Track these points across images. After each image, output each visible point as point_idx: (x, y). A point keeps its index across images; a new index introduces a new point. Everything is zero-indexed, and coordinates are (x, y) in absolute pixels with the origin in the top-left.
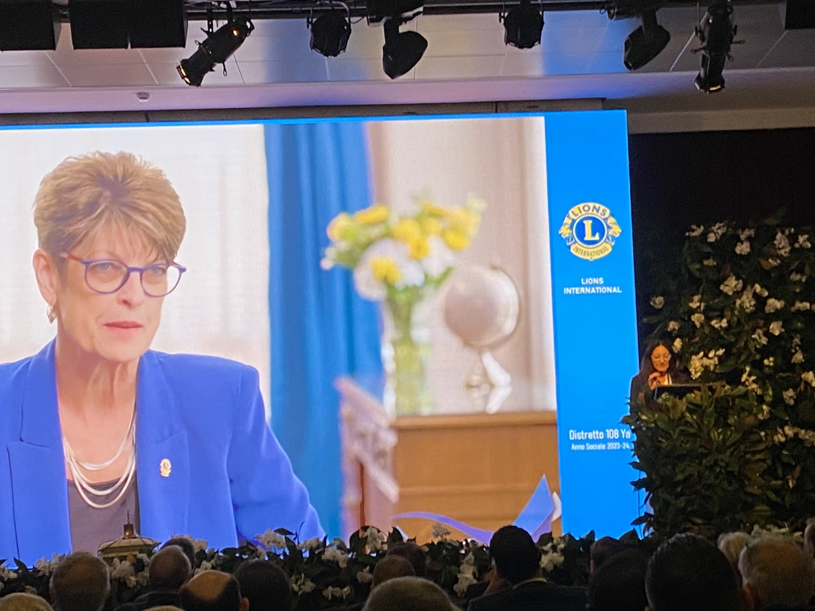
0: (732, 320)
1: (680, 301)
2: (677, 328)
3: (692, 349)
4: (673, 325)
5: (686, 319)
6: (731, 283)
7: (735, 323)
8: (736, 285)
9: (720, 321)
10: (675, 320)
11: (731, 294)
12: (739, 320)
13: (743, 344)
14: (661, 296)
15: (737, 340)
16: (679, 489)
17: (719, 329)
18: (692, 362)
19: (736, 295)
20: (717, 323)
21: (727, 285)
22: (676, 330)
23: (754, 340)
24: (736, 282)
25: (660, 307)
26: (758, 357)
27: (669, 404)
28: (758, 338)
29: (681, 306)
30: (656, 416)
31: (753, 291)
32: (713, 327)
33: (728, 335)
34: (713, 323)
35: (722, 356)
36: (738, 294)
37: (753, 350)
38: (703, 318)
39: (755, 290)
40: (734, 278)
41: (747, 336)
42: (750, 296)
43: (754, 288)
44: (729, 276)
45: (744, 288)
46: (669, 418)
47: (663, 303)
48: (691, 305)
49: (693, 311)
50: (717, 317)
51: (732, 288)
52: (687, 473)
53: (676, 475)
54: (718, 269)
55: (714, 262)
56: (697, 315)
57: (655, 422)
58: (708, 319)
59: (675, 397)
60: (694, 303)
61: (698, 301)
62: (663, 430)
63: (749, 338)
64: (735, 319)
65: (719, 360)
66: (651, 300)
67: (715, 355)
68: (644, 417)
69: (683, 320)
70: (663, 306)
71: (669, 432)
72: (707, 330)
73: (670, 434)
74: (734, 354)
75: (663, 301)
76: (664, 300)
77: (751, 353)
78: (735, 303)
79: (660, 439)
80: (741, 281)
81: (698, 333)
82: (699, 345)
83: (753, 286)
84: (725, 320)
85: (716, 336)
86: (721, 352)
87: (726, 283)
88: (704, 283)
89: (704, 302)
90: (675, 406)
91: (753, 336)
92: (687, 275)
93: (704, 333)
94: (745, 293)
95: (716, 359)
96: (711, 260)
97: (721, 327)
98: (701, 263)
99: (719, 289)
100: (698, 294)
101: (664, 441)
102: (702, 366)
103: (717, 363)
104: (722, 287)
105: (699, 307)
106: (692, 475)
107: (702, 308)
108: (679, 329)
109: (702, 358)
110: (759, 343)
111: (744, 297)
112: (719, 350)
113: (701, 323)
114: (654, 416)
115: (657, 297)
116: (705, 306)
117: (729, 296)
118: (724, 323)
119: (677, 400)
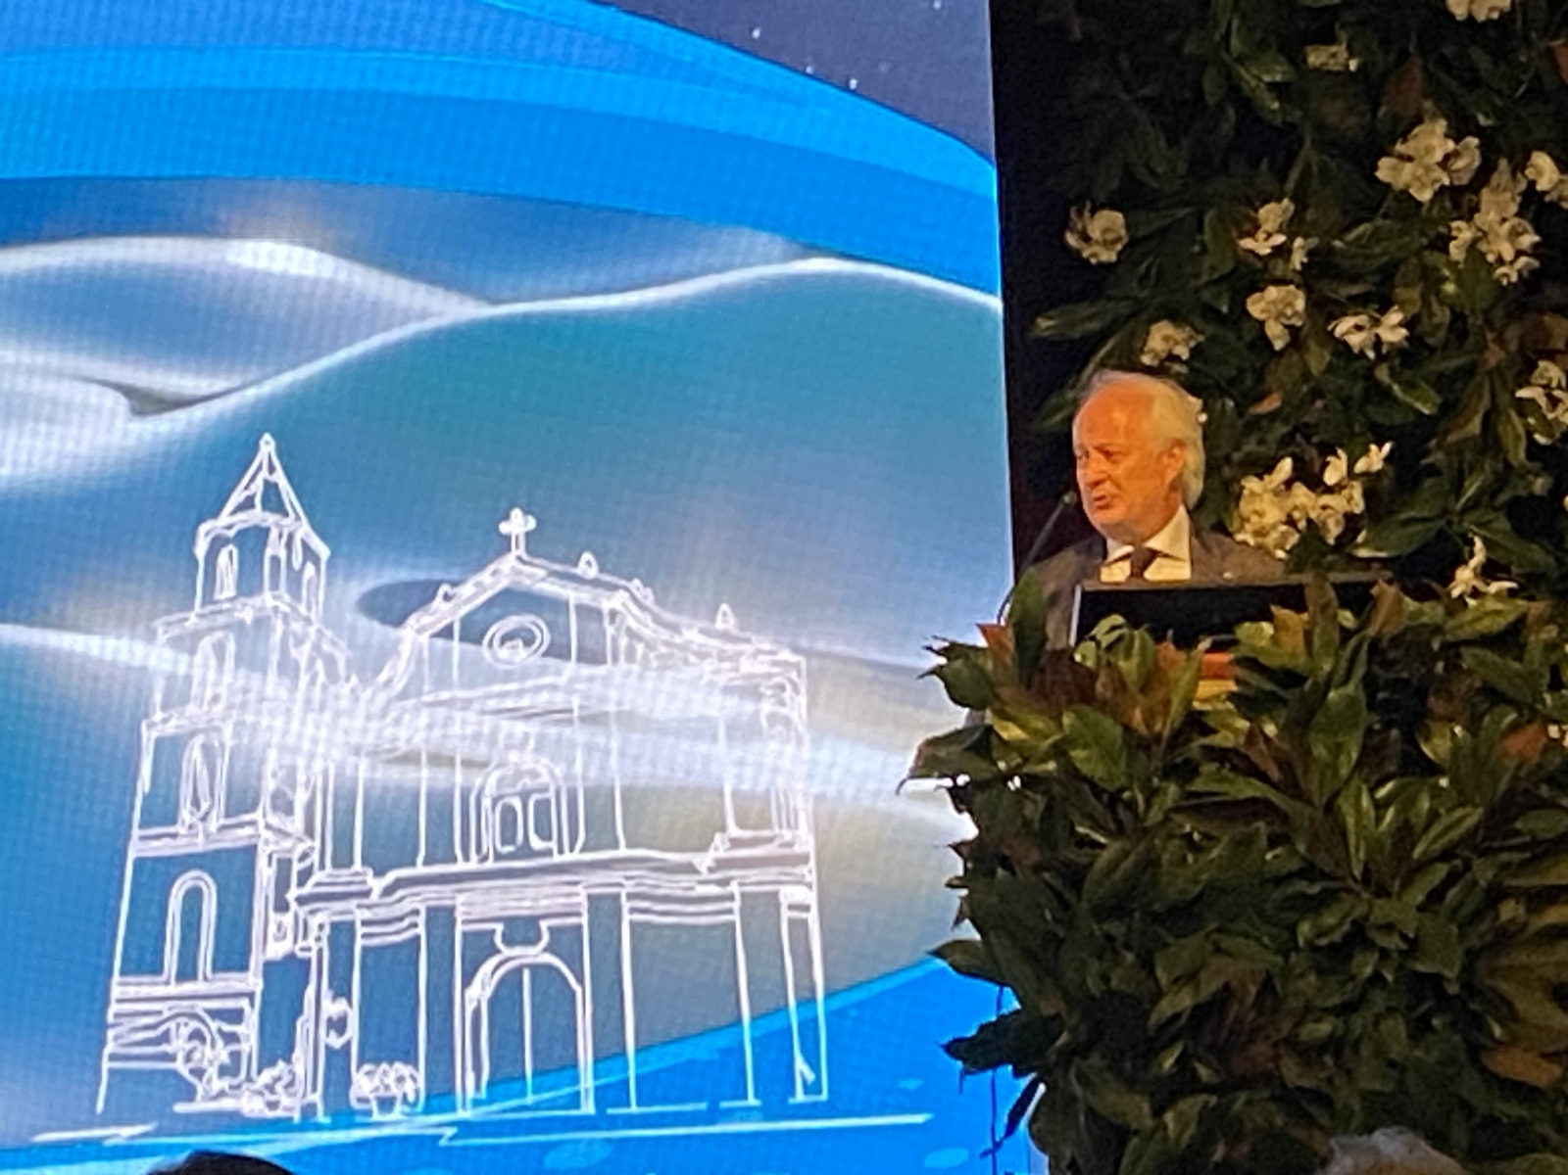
0: (1425, 320)
1: (1200, 229)
2: (1183, 352)
3: (1250, 446)
4: (1166, 339)
5: (1225, 309)
6: (1429, 150)
7: (1442, 334)
8: (1447, 157)
9: (1376, 323)
10: (1174, 316)
11: (1425, 196)
12: (1458, 317)
13: (1475, 427)
14: (1113, 206)
15: (1450, 409)
16: (1169, 1063)
17: (1371, 355)
18: (1245, 507)
19: (1448, 204)
20: (1359, 328)
21: (1410, 159)
22: (1176, 359)
23: (1525, 407)
24: (1451, 145)
25: (1109, 256)
26: (1540, 485)
27: (1128, 666)
28: (1543, 401)
29: (1204, 250)
30: (1067, 720)
31: (1523, 186)
32: (1342, 348)
33: (1409, 386)
34: (1343, 327)
35: (1379, 473)
36: (1460, 199)
37: (1519, 455)
38: (1300, 304)
39: (1532, 184)
40: (1441, 126)
41: (1493, 395)
42: (1514, 208)
43: (1530, 173)
44: (1418, 120)
45: (1482, 176)
46: (1128, 729)
47: (1126, 240)
48: (1247, 243)
49: (1254, 276)
50: (1359, 303)
51: (1428, 169)
52: (1210, 987)
53: (1158, 995)
54: (1368, 86)
55: (1352, 55)
56: (1272, 292)
57: (1059, 751)
58: (1323, 310)
59: (1159, 639)
60: (1261, 235)
61: (1280, 231)
62: (1097, 791)
63: (1504, 399)
64: (1442, 315)
65: (1367, 495)
66: (1065, 225)
67: (1351, 474)
68: (1011, 732)
69: (1210, 312)
70: (1120, 253)
71: (1126, 795)
72: (1318, 360)
73: (1131, 805)
74: (1433, 471)
75: (1123, 232)
76: (1128, 226)
77: (1508, 465)
78: (1442, 243)
79: (1081, 830)
80: (1473, 141)
81: (1279, 374)
82: (1281, 429)
83: (1520, 165)
84: (1395, 317)
85: (1357, 389)
86: (1375, 458)
87: (1399, 147)
88: (1308, 153)
89: (1306, 237)
90: (1152, 677)
91: (1523, 393)
92: (1231, 112)
93: (1307, 376)
94: (1486, 195)
95: (1357, 491)
96: (1341, 50)
97: (1378, 343)
98: (1297, 60)
99: (1377, 181)
100: (1279, 200)
101: (1102, 840)
102: (1291, 522)
103: (1359, 507)
104: (1385, 169)
105: (1282, 252)
106: (1226, 995)
107: (1298, 259)
108: (1194, 352)
109: (1288, 484)
110: (1548, 427)
111: (1487, 216)
112: (1366, 451)
113: (1293, 330)
114: (1060, 725)
115: (1093, 212)
116: (1310, 254)
117: (1419, 204)
118: (1392, 329)
119: (1168, 648)
